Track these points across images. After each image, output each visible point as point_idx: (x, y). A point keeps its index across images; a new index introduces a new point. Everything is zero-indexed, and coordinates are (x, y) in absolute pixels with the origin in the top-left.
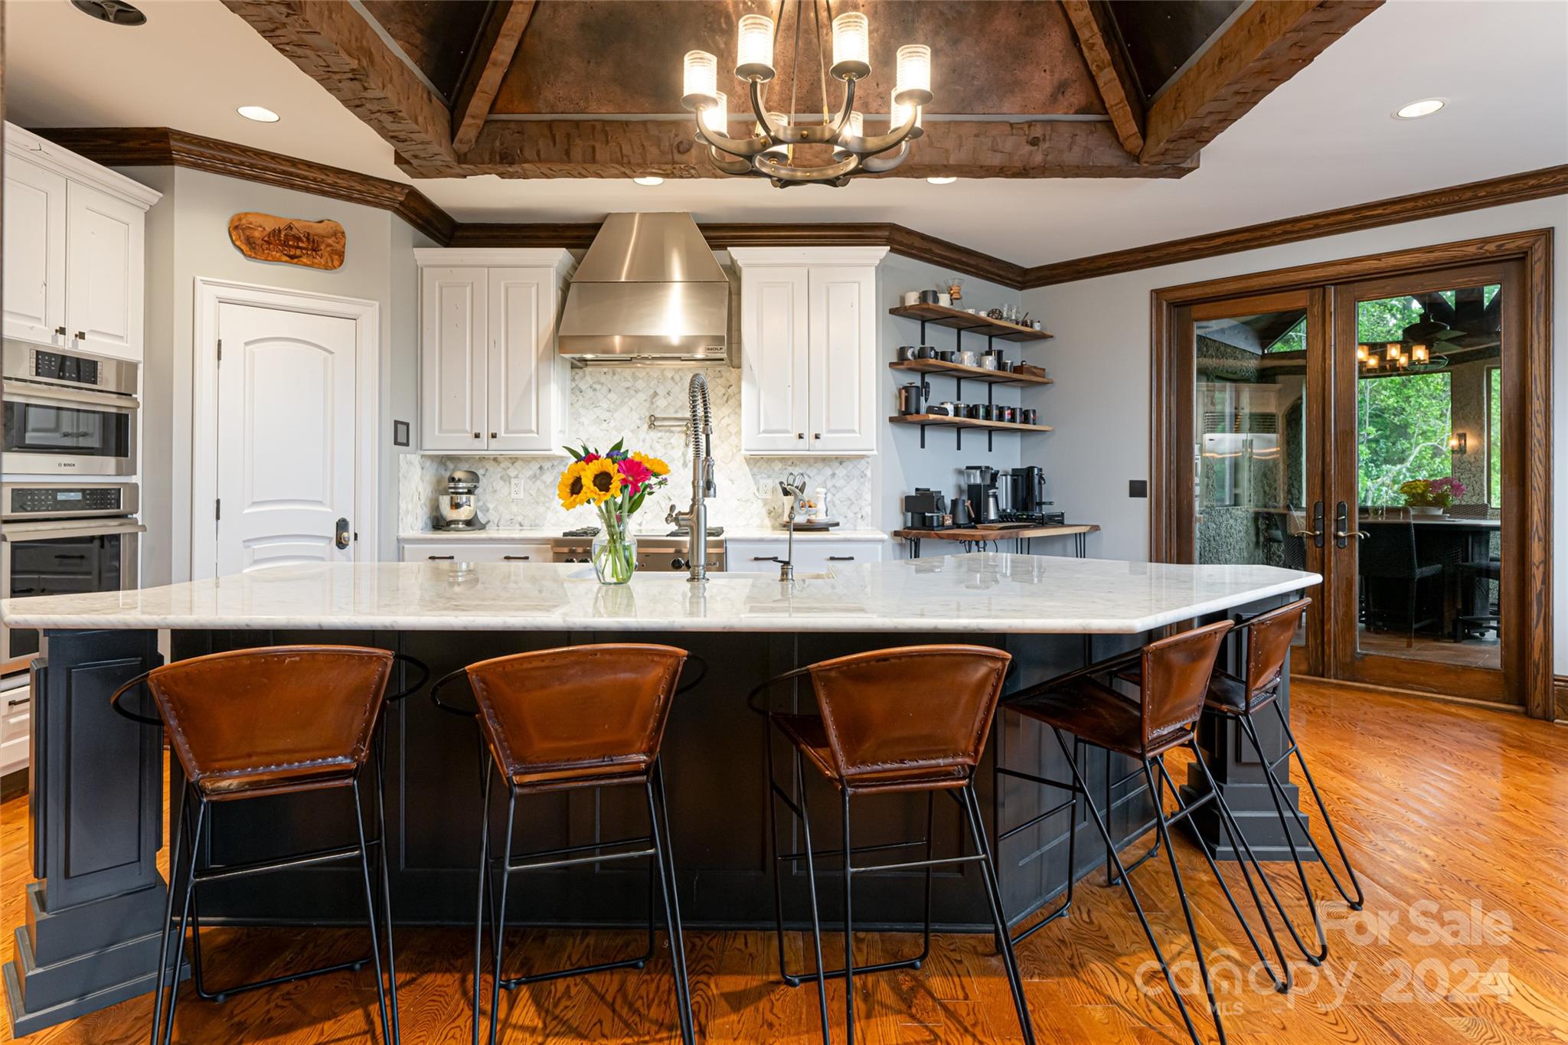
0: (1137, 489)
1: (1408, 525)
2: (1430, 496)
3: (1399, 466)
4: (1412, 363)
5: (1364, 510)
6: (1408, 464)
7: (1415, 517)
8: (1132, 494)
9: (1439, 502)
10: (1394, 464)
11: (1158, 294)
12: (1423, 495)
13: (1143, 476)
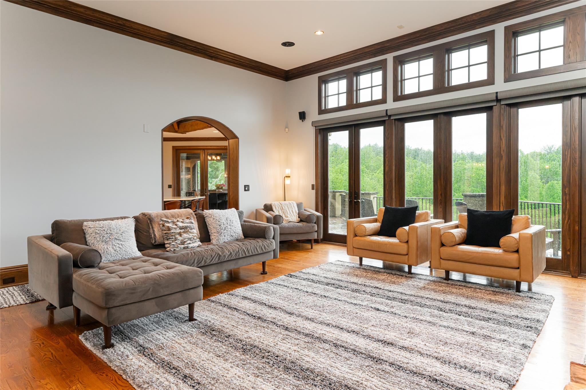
0: (170, 186)
1: (216, 193)
2: (220, 187)
3: (217, 179)
4: (217, 159)
5: (209, 190)
6: (219, 179)
7: (218, 192)
8: (169, 188)
9: (222, 188)
10: (216, 179)
11: (173, 147)
12: (219, 187)
13: (171, 184)
